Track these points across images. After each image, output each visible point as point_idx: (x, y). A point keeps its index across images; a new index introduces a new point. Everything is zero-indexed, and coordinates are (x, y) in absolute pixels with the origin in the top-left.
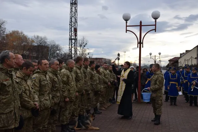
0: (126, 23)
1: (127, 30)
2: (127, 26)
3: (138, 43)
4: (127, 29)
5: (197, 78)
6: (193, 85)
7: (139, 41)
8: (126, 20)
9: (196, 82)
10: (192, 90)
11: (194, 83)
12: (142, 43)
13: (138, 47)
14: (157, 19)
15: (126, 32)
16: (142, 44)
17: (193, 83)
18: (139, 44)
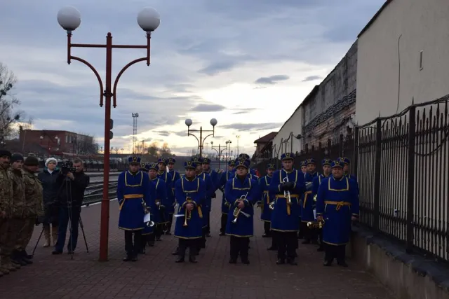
0: (69, 36)
1: (70, 58)
2: (70, 46)
3: (102, 95)
4: (72, 55)
5: (247, 190)
6: (238, 208)
7: (104, 88)
8: (69, 28)
9: (244, 202)
10: (235, 220)
11: (242, 202)
12: (111, 95)
13: (101, 105)
14: (153, 30)
15: (69, 62)
16: (112, 98)
17: (238, 203)
18: (104, 98)
